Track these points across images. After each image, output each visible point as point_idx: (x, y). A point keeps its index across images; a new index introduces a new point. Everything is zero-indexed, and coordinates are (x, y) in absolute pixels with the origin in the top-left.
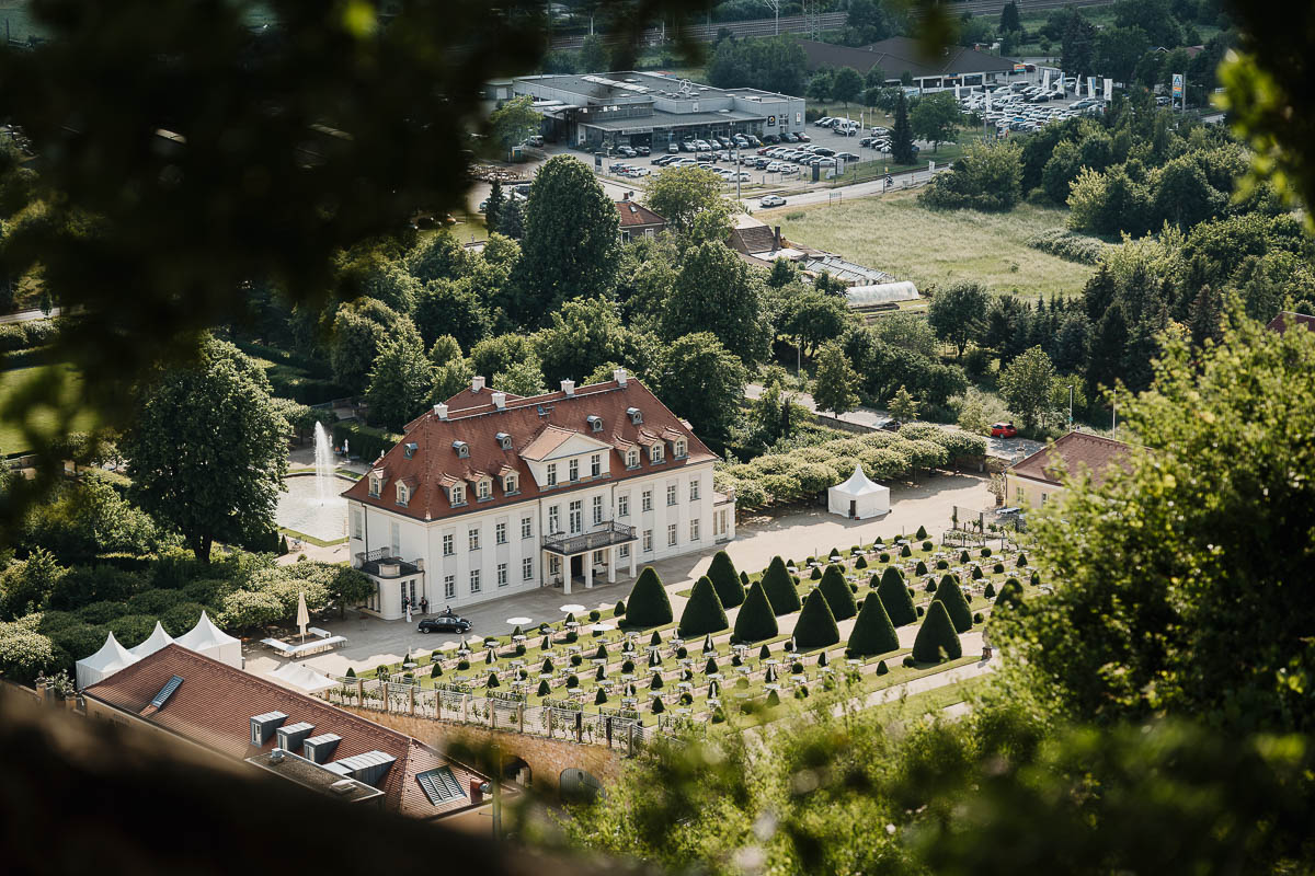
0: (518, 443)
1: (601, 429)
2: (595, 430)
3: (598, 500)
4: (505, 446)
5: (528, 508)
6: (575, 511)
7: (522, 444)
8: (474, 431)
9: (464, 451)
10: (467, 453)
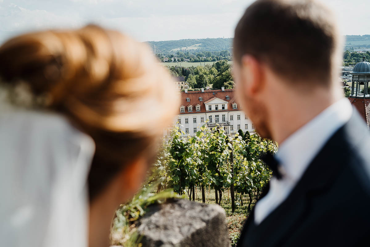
0: (204, 100)
1: (229, 99)
2: (227, 99)
3: (224, 116)
4: (200, 100)
5: (203, 115)
6: (217, 117)
7: (205, 100)
8: (193, 96)
9: (188, 100)
10: (189, 101)
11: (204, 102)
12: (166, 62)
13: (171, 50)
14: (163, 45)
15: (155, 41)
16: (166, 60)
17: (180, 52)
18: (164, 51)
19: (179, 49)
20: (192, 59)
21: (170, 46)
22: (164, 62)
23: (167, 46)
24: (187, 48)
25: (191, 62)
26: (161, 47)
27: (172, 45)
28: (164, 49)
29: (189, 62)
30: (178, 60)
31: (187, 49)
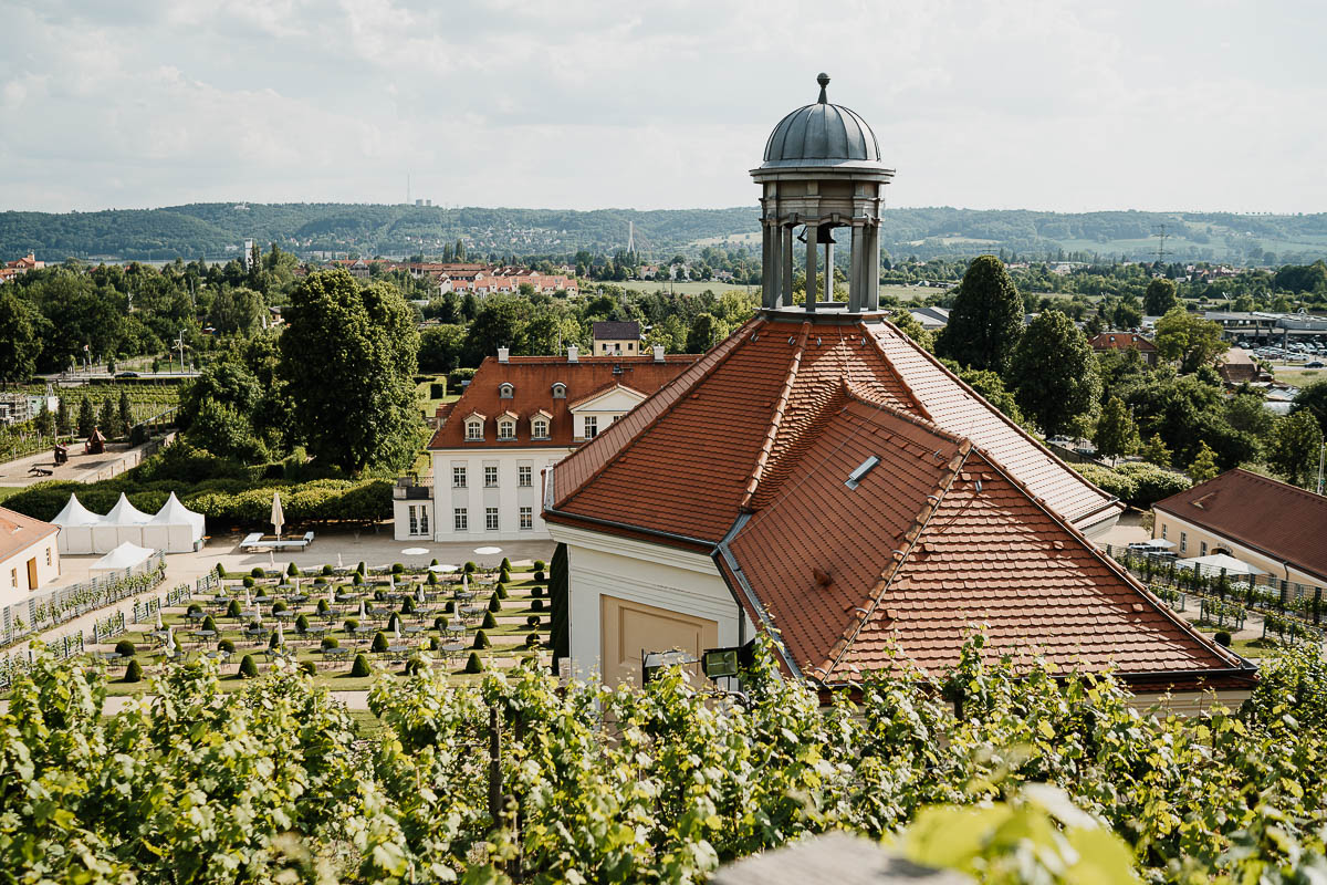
0: (574, 395)
4: (557, 395)
5: (556, 456)
7: (578, 395)
8: (531, 376)
9: (506, 391)
10: (509, 395)
11: (570, 403)
12: (648, 278)
13: (691, 244)
14: (663, 223)
15: (637, 210)
16: (648, 273)
17: (713, 252)
18: (666, 244)
19: (718, 240)
20: (744, 274)
21: (689, 228)
22: (640, 279)
23: (678, 229)
24: (748, 237)
25: (738, 283)
26: (659, 230)
27: (697, 226)
28: (666, 239)
29: (730, 282)
30: (692, 275)
31: (746, 242)
